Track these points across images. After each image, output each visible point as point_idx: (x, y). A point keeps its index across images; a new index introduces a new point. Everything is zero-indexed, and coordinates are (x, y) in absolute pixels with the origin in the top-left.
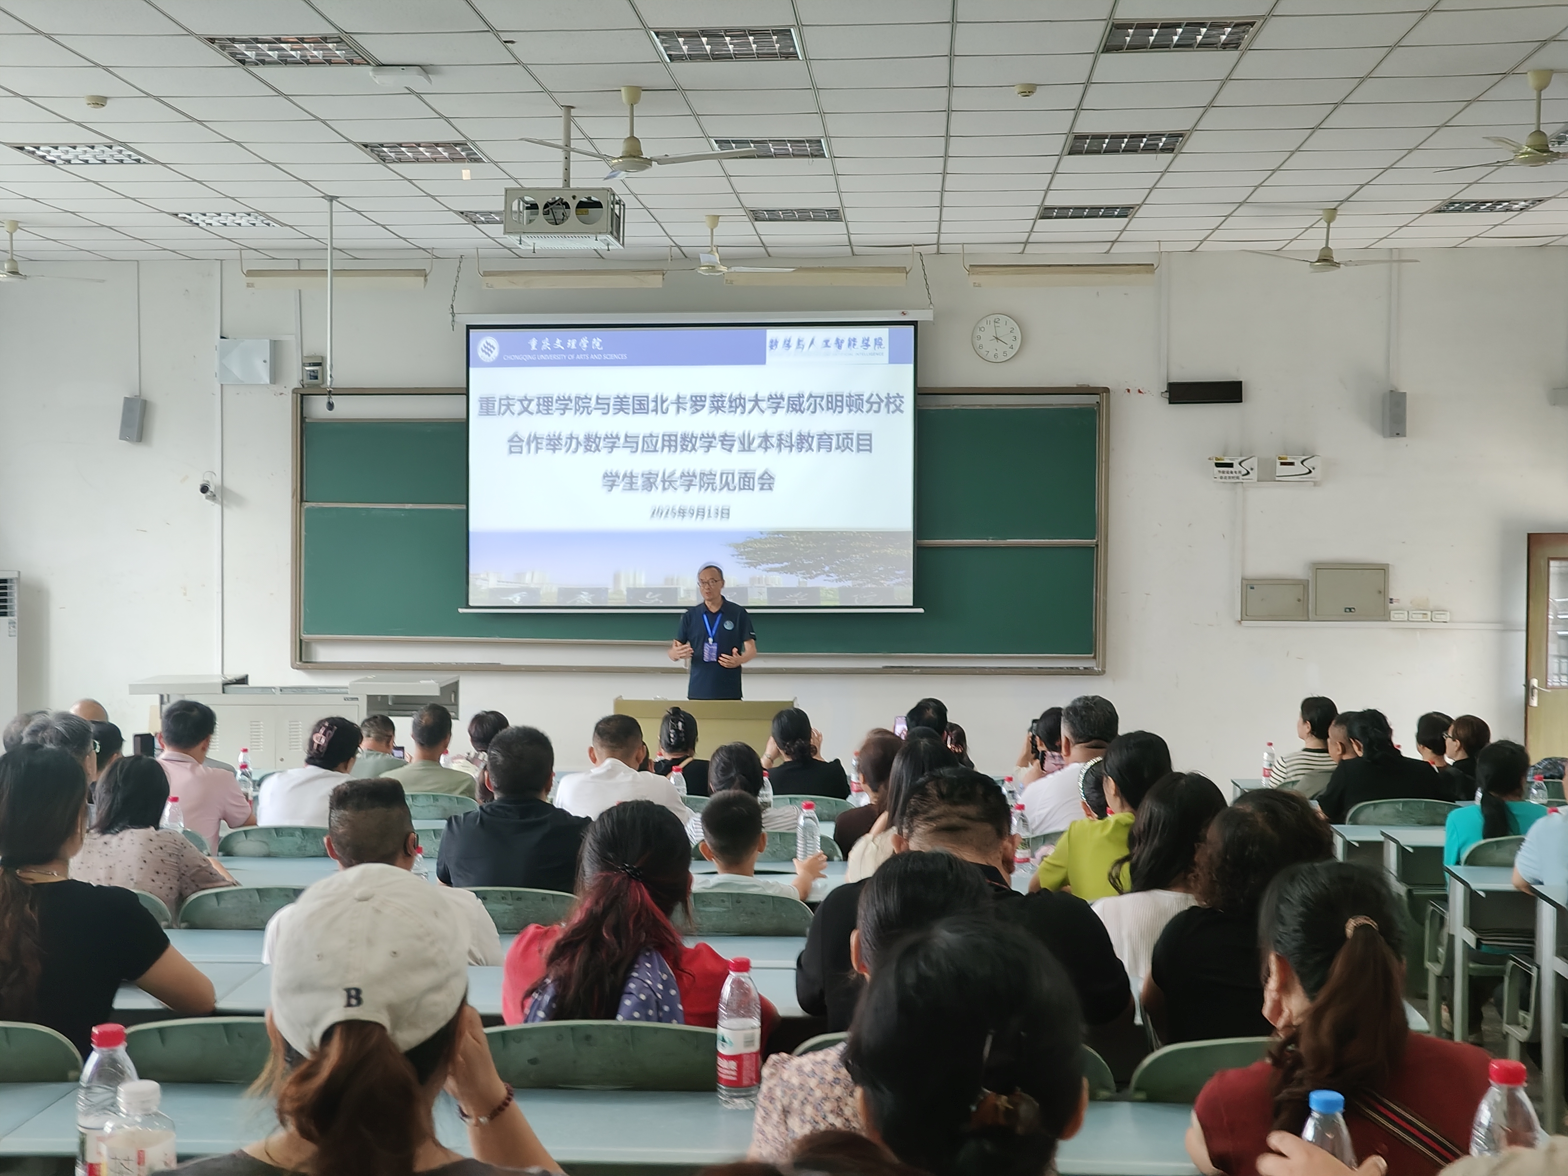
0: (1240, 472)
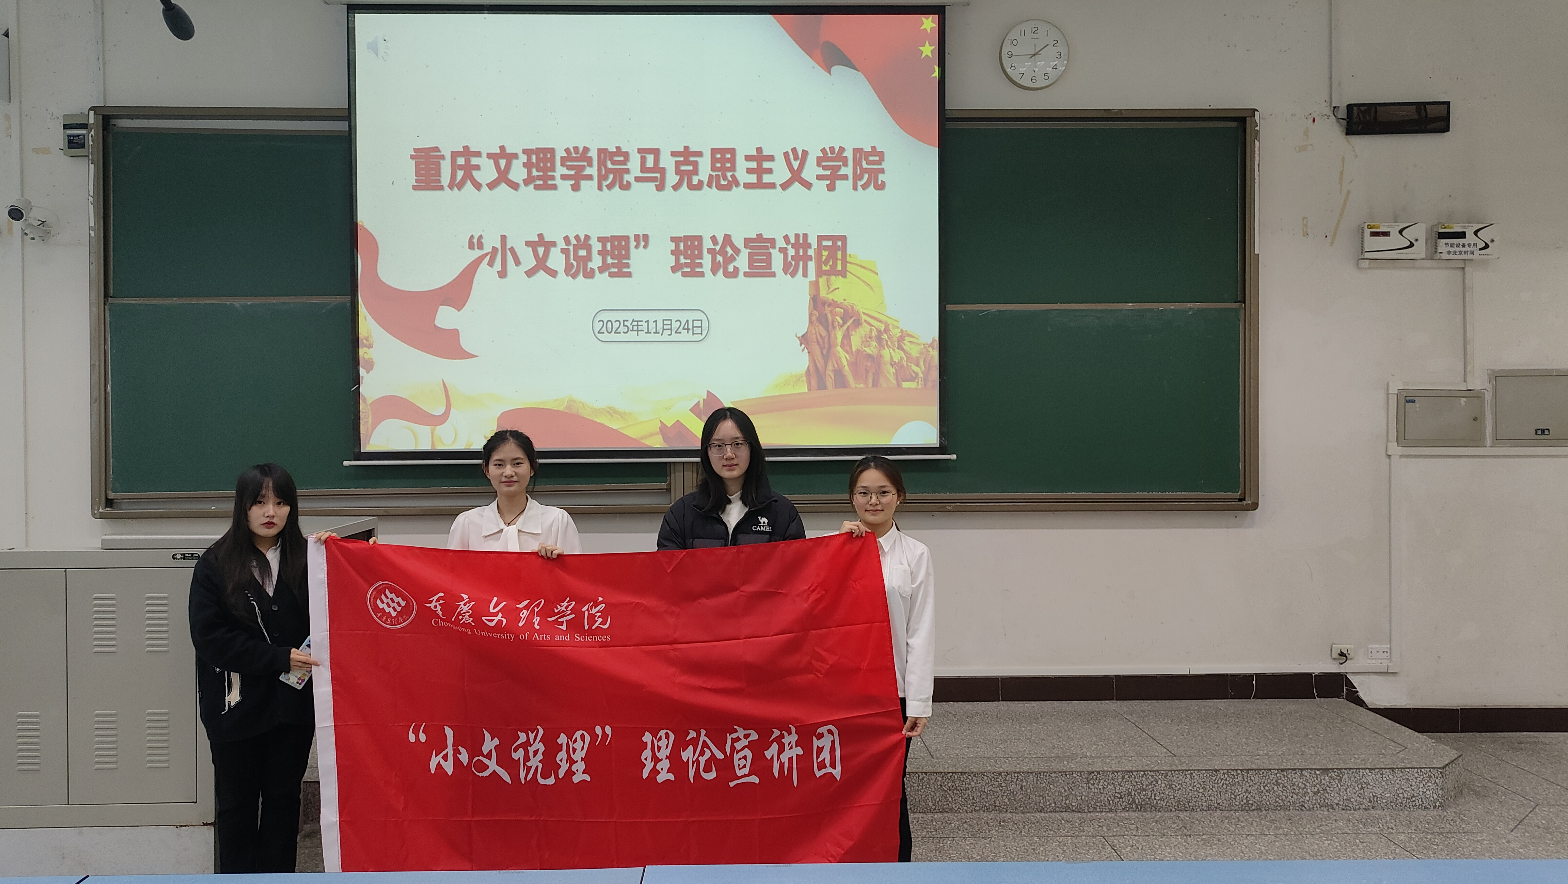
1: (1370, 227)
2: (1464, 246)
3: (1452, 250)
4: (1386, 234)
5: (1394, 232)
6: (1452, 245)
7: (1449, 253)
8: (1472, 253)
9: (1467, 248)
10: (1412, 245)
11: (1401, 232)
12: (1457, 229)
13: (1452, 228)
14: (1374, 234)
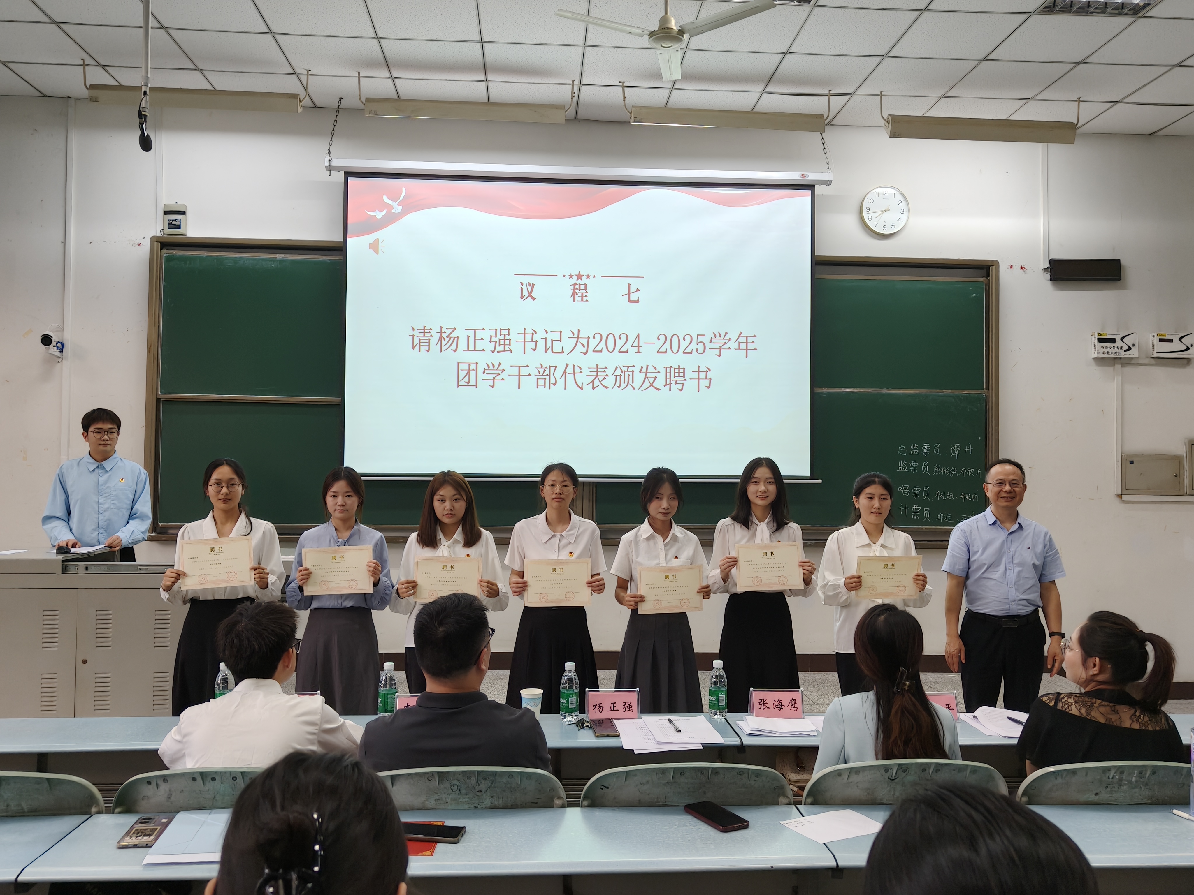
0: (1122, 348)
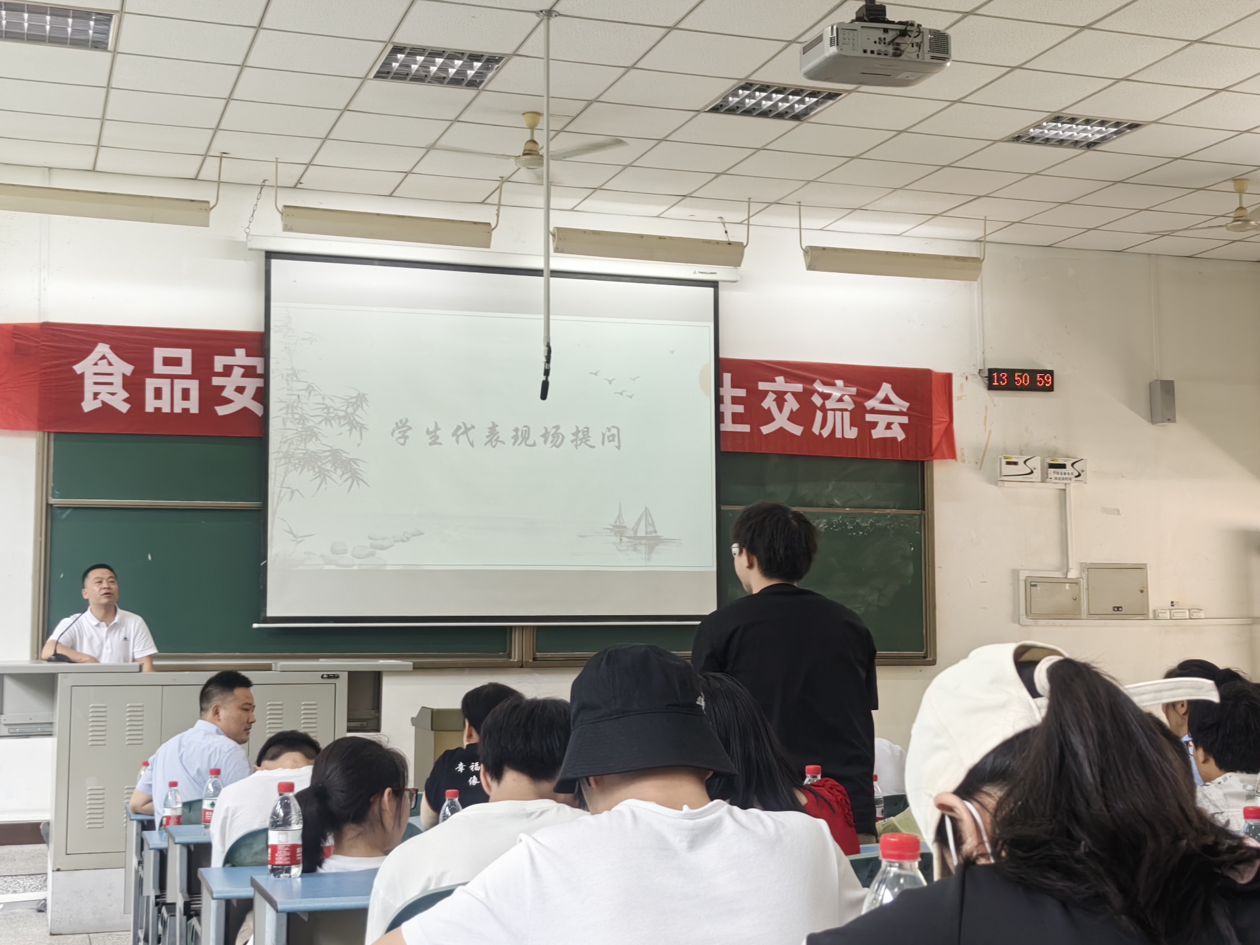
1: (1006, 458)
2: (1065, 474)
3: (1058, 476)
4: (1015, 463)
5: (1021, 462)
6: (1058, 473)
7: (1056, 478)
8: (1070, 479)
9: (1067, 476)
10: (1032, 472)
11: (1025, 462)
12: (1060, 461)
13: (1057, 461)
14: (1008, 463)
